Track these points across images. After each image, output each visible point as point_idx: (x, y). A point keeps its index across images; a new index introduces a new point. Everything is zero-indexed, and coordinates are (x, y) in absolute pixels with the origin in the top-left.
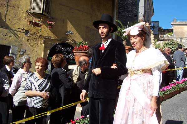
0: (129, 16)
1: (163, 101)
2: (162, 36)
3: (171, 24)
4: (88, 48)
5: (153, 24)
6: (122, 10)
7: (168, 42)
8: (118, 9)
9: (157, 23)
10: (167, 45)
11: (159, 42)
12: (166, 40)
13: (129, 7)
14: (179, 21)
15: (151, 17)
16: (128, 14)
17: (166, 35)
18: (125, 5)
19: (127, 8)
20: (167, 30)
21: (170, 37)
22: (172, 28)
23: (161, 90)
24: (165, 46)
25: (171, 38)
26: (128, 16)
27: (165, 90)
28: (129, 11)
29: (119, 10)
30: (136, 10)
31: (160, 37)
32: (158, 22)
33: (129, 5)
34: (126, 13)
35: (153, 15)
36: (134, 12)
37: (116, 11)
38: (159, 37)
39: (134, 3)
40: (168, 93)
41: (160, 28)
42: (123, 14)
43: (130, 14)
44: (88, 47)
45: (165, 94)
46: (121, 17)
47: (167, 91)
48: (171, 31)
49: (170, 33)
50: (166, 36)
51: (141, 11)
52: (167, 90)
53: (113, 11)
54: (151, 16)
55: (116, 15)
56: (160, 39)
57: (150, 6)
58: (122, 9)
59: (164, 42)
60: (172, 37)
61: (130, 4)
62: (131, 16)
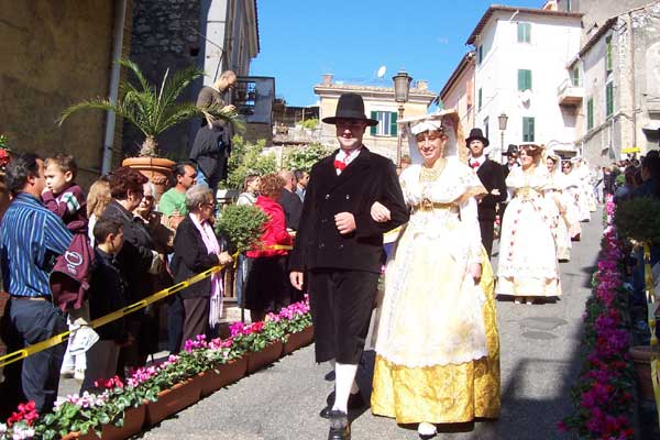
0: (170, 51)
1: (282, 356)
2: (283, 128)
3: (316, 92)
4: (8, 158)
5: (253, 85)
6: (147, 28)
7: (301, 150)
8: (131, 23)
9: (268, 84)
10: (298, 159)
11: (273, 149)
12: (297, 144)
13: (171, 17)
14: (341, 82)
15: (250, 61)
16: (167, 41)
17: (298, 126)
18: (158, 10)
19: (164, 22)
20: (300, 109)
21: (309, 132)
22: (318, 104)
23: (277, 319)
24: (293, 164)
25: (313, 137)
26: (166, 48)
27: (291, 317)
28: (172, 33)
29: (135, 26)
30: (196, 32)
31: (278, 133)
32: (273, 79)
33: (173, 11)
34: (162, 39)
35: (255, 57)
36: (191, 38)
37: (123, 26)
38: (274, 132)
39: (191, 6)
40: (301, 327)
41: (279, 101)
42: (151, 41)
43: (175, 42)
44: (6, 155)
45: (291, 333)
46: (141, 50)
47: (298, 322)
48: (313, 115)
49: (309, 121)
50: (297, 131)
51: (215, 36)
52: (297, 318)
53: (113, 26)
54: (249, 58)
55: (124, 43)
56: (277, 139)
57: (246, 23)
58: (146, 24)
59: (289, 150)
60: (316, 134)
61: (177, 7)
62: (178, 51)
